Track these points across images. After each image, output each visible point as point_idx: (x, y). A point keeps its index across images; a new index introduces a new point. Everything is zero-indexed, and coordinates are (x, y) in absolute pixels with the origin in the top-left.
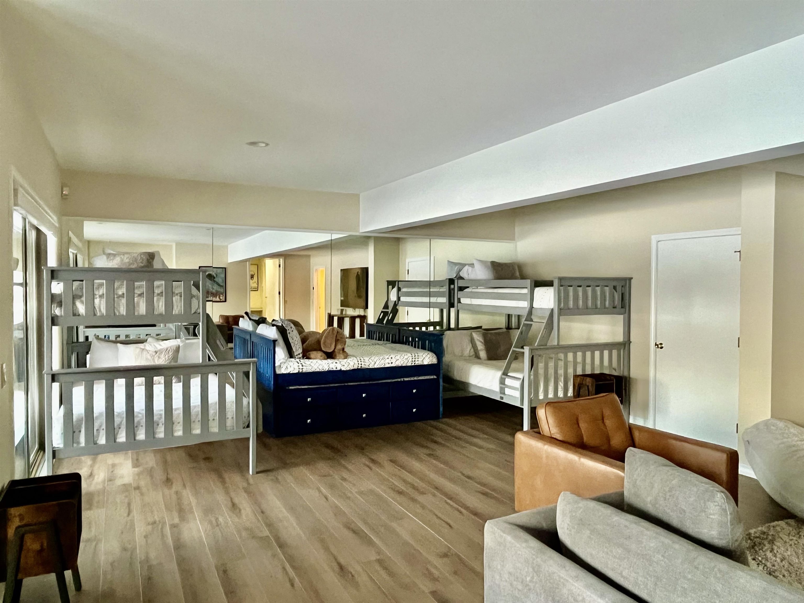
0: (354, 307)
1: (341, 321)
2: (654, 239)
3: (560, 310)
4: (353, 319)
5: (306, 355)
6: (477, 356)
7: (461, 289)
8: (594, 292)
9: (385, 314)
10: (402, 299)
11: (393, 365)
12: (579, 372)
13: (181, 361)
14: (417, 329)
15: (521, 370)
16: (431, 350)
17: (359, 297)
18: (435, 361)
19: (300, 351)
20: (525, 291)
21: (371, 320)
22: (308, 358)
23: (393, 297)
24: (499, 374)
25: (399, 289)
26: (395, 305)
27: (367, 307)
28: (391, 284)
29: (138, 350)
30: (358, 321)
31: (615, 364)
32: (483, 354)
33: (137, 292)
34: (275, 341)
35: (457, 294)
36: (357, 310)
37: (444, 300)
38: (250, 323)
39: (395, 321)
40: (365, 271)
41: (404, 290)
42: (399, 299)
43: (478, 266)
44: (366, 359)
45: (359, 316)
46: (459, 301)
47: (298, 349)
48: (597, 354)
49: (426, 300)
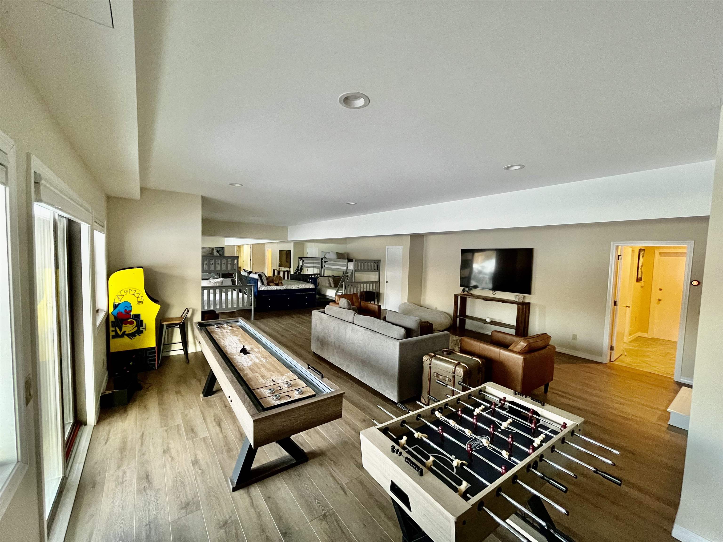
0: (285, 267)
1: (279, 273)
2: (387, 247)
3: (355, 270)
4: (284, 272)
5: (268, 284)
6: (331, 286)
7: (325, 262)
8: (364, 264)
9: (298, 270)
10: (304, 265)
11: (299, 288)
12: (362, 290)
13: (224, 285)
14: (310, 276)
15: (342, 290)
16: (314, 284)
17: (287, 262)
18: (314, 287)
19: (266, 283)
20: (345, 264)
21: (292, 273)
22: (269, 285)
23: (301, 264)
24: (335, 291)
25: (303, 261)
26: (302, 267)
27: (290, 267)
28: (300, 258)
29: (208, 282)
30: (286, 273)
31: (374, 288)
32: (333, 285)
33: (217, 263)
34: (257, 280)
35: (324, 264)
36: (286, 268)
37: (320, 266)
38: (246, 273)
39: (302, 273)
40: (290, 251)
41: (305, 261)
42: (303, 264)
43: (331, 253)
44: (290, 286)
45: (287, 271)
46: (325, 266)
47: (265, 282)
48: (371, 285)
49: (313, 265)
